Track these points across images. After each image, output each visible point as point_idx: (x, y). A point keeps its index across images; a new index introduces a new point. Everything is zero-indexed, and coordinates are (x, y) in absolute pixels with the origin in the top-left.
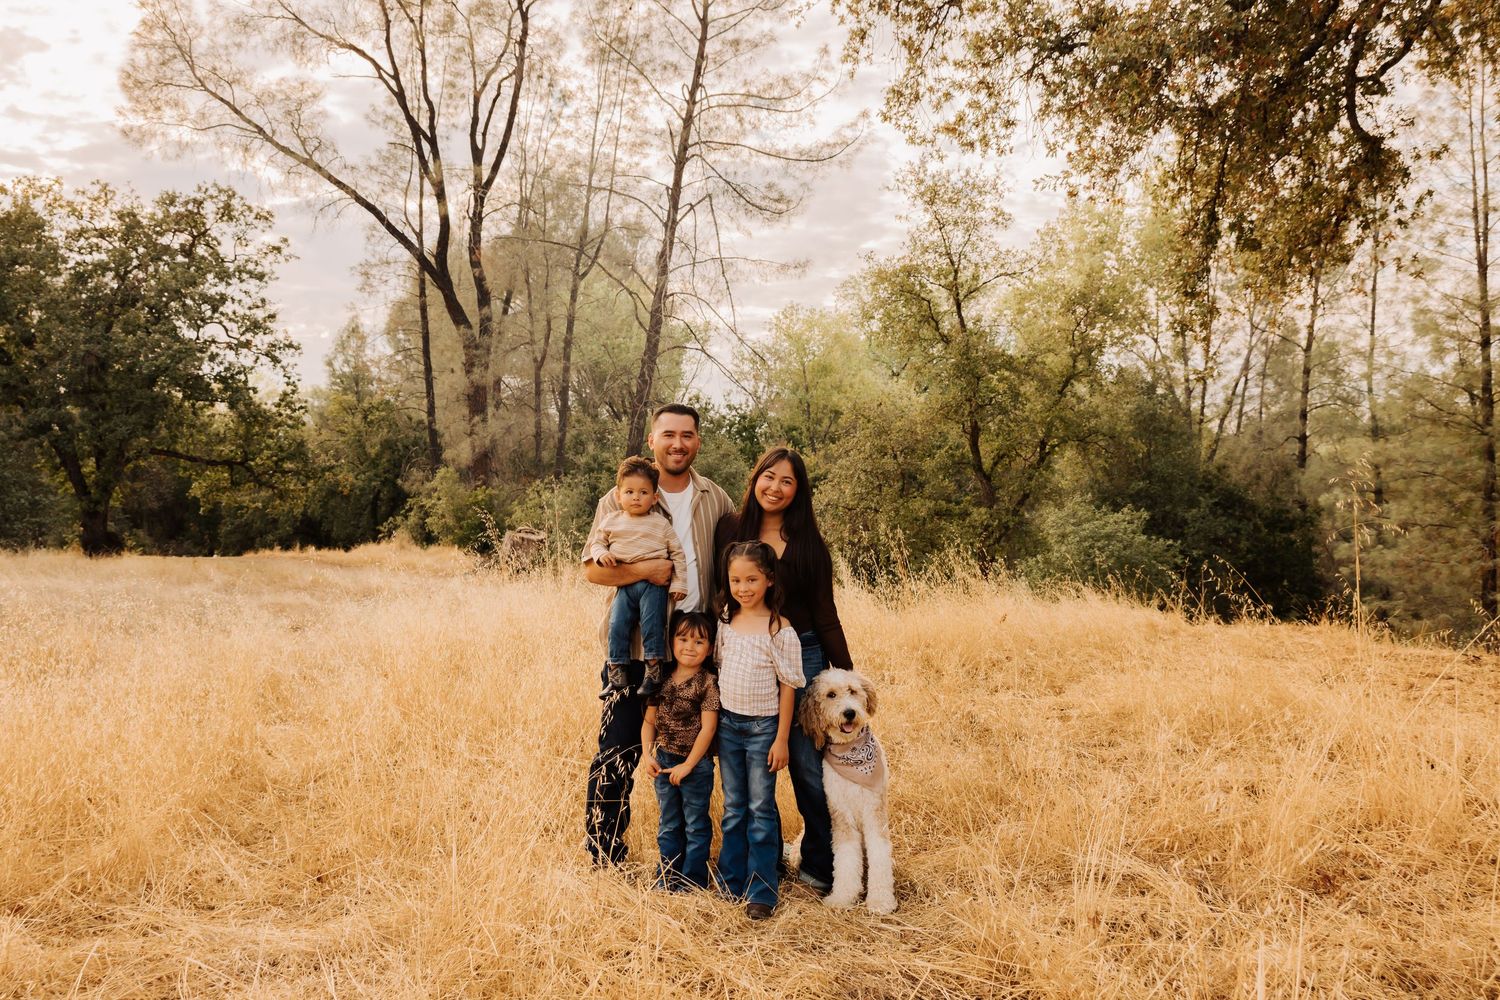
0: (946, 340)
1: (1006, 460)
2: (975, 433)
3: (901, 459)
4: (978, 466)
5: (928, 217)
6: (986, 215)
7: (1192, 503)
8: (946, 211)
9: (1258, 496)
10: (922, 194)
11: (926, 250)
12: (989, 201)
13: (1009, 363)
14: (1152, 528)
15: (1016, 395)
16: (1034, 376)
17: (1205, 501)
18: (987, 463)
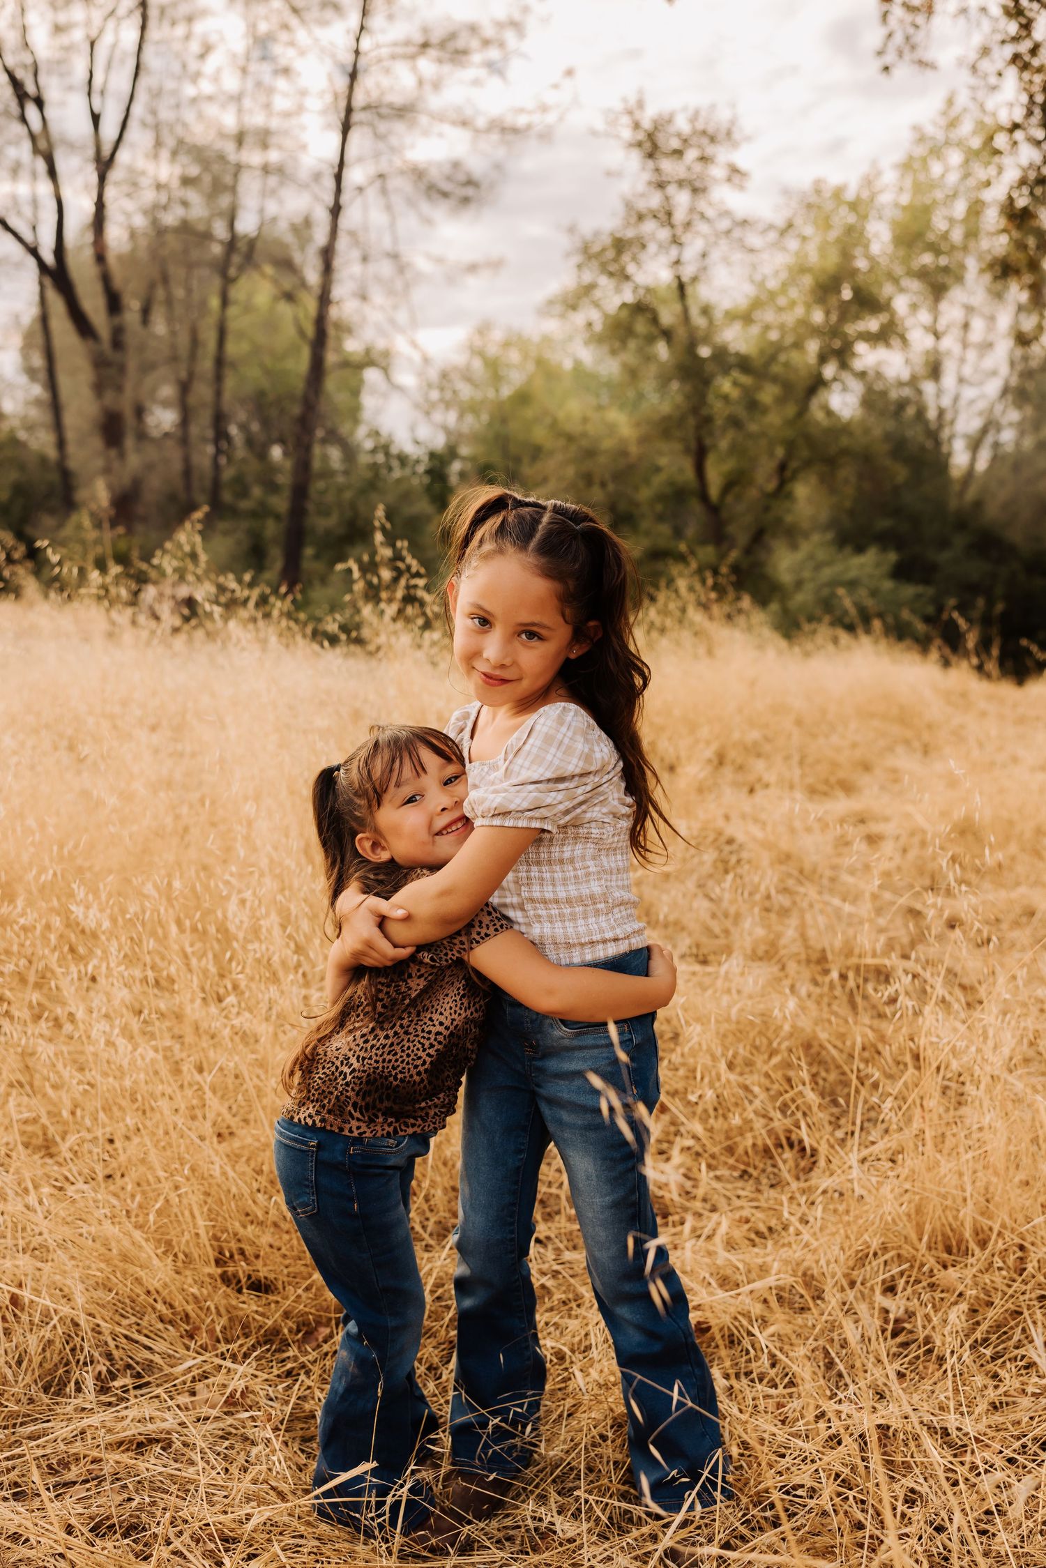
0: (667, 334)
1: (736, 489)
2: (700, 455)
3: (611, 487)
4: (704, 496)
5: (647, 176)
6: (717, 172)
7: (944, 543)
8: (667, 165)
9: (1016, 536)
10: (639, 144)
11: (641, 217)
12: (723, 155)
13: (744, 364)
14: (901, 573)
15: (753, 405)
16: (775, 379)
17: (960, 541)
18: (714, 491)
